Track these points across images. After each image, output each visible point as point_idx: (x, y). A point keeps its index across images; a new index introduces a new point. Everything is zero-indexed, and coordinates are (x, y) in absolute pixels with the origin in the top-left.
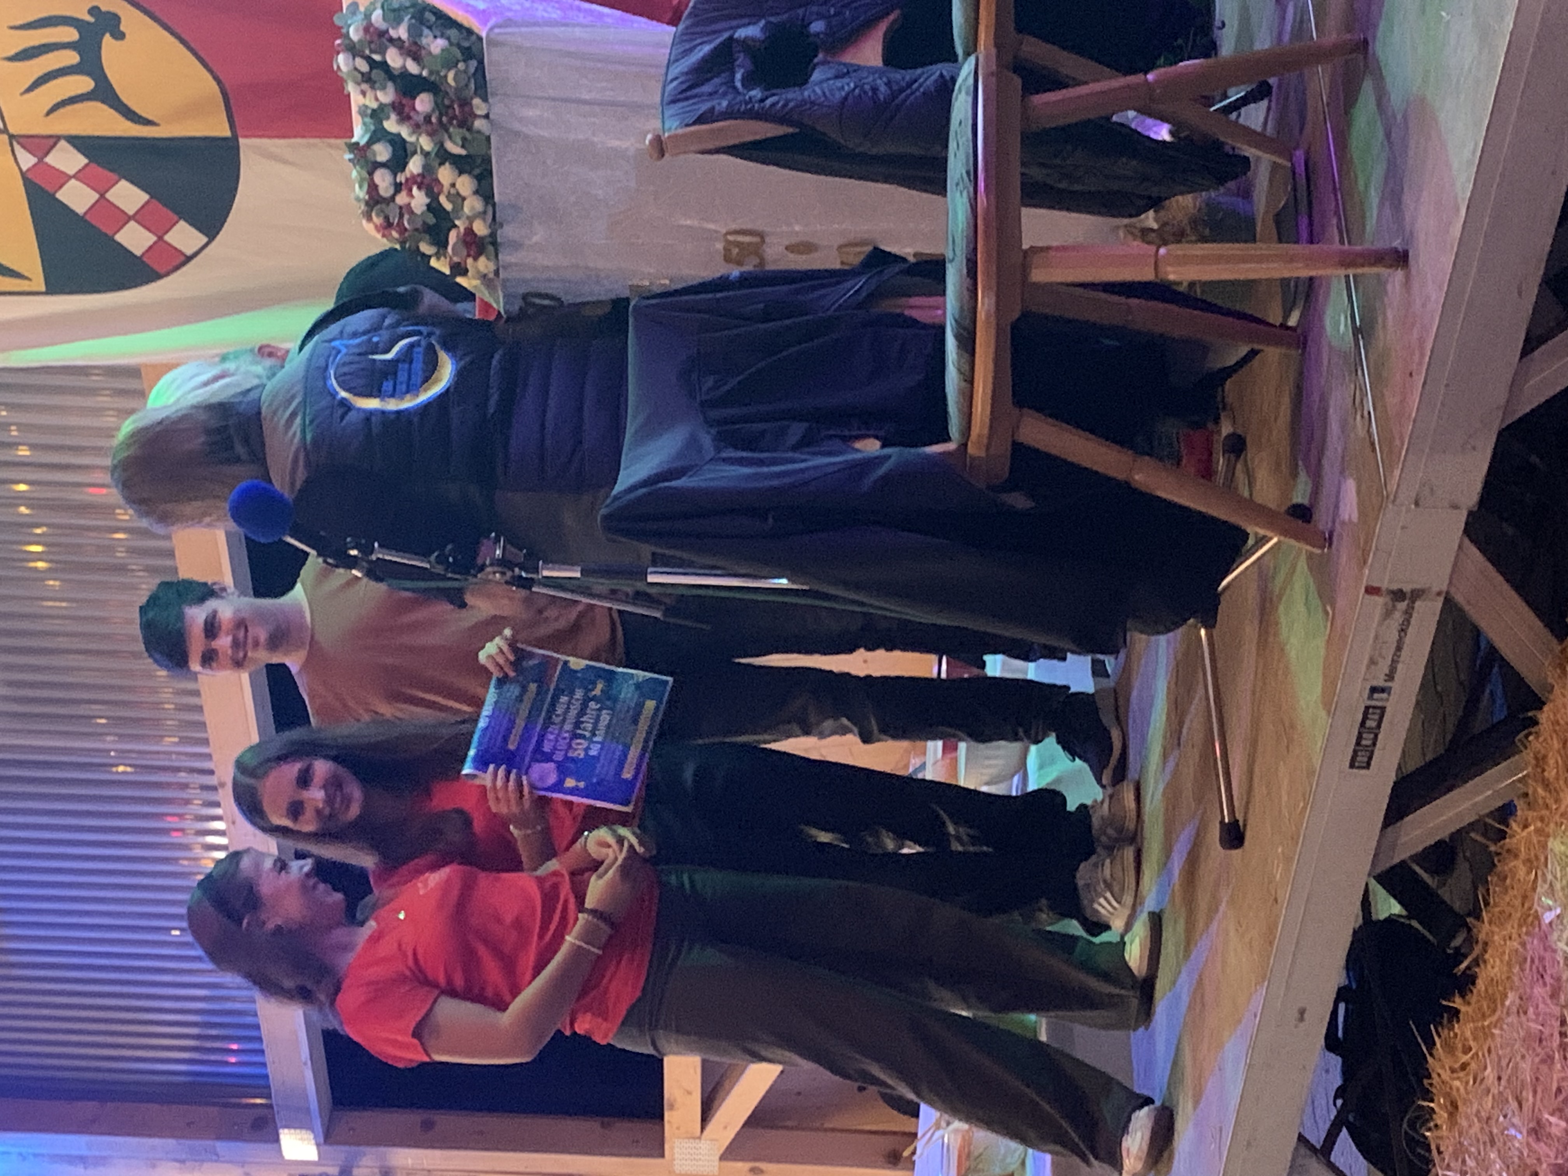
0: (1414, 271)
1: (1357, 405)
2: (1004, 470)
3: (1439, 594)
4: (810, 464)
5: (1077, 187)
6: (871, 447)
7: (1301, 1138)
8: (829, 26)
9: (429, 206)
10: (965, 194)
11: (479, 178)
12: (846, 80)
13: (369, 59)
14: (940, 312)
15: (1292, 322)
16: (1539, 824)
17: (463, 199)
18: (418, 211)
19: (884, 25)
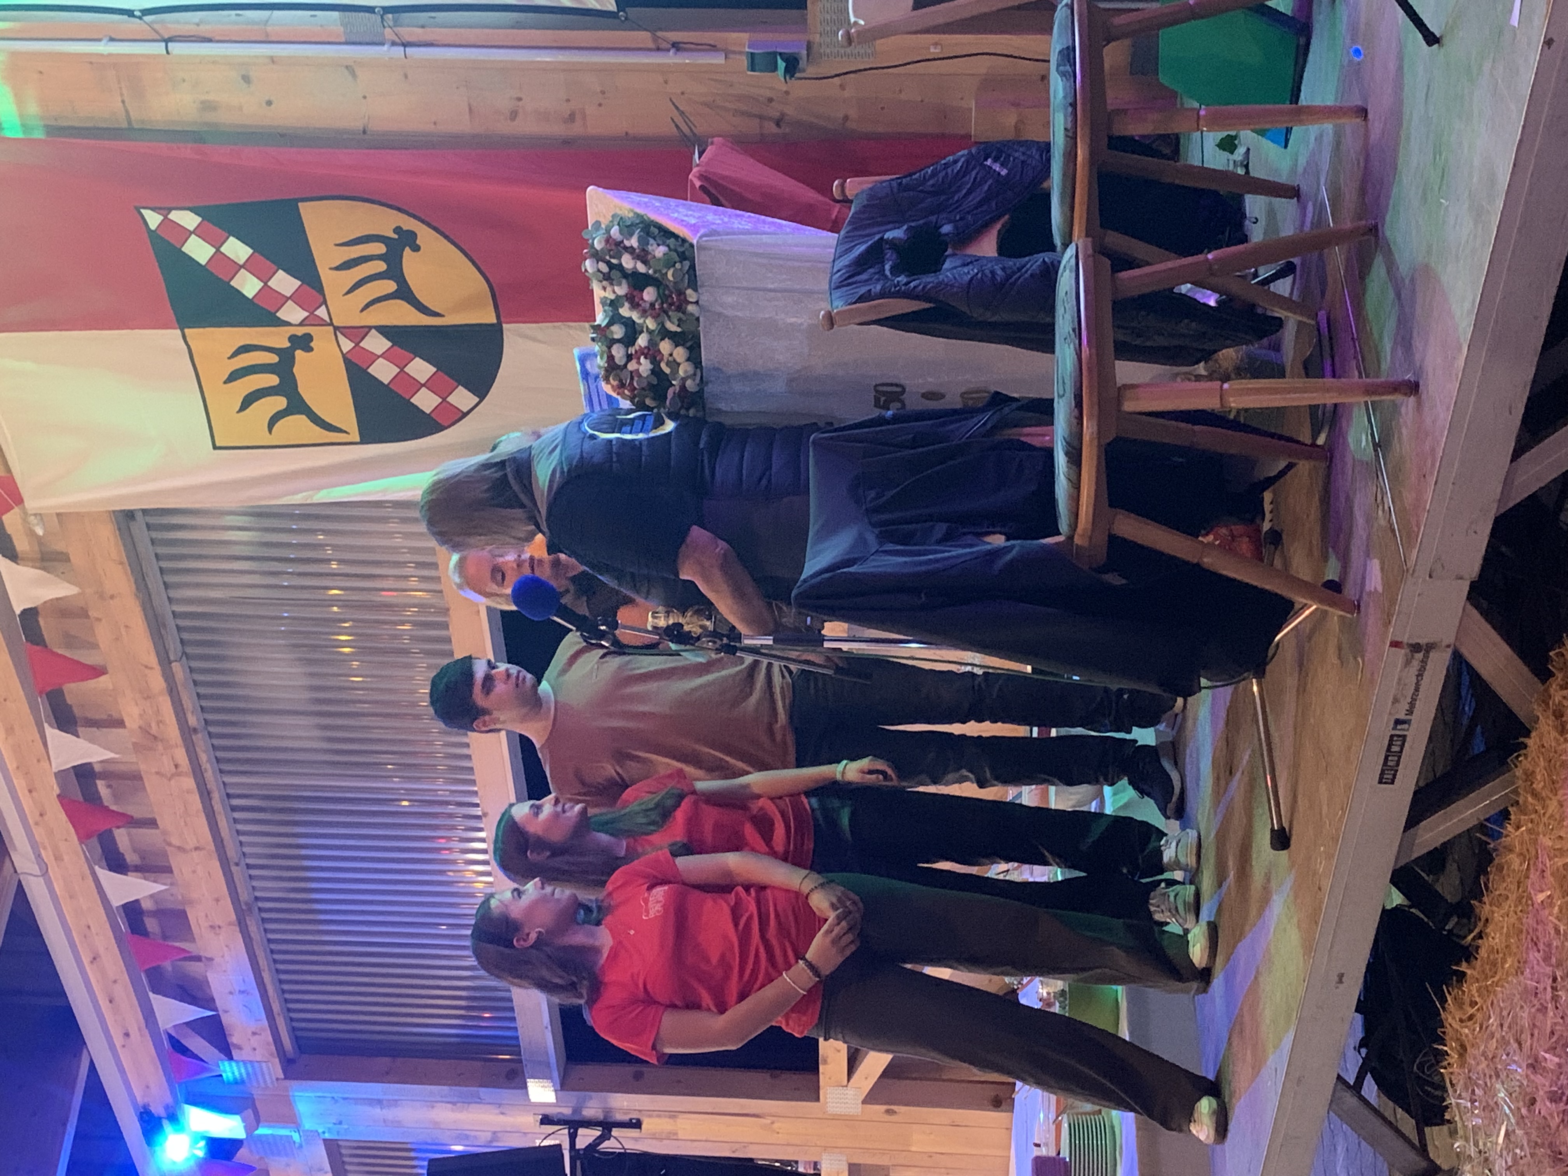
0: (1424, 397)
1: (1379, 502)
2: (1101, 556)
3: (1448, 646)
4: (953, 553)
5: (1148, 344)
6: (998, 540)
7: (1339, 1077)
8: (956, 228)
9: (653, 371)
10: (1072, 346)
11: (690, 349)
12: (971, 267)
13: (608, 263)
14: (1047, 438)
15: (1321, 441)
16: (1530, 825)
17: (679, 364)
18: (644, 375)
19: (998, 226)
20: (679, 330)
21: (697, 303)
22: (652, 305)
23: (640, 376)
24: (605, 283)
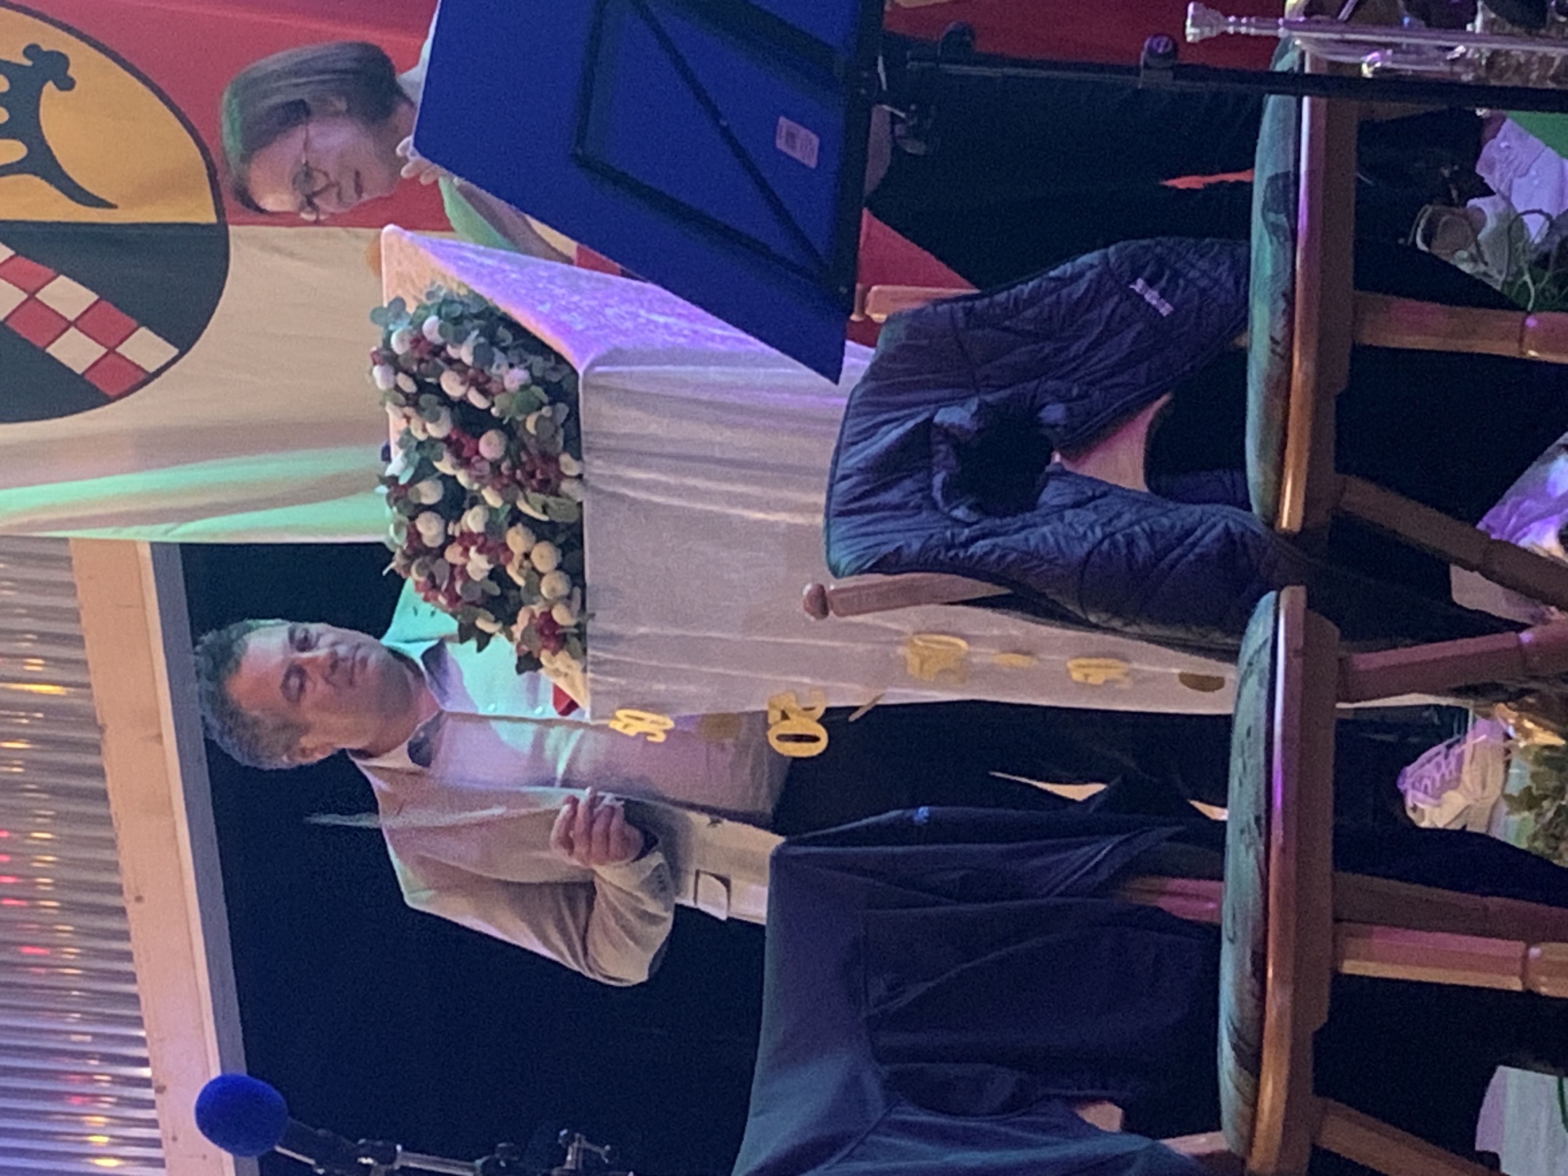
6: (1107, 1122)
8: (1069, 409)
9: (491, 574)
11: (564, 548)
13: (416, 379)
17: (541, 575)
18: (477, 577)
19: (1149, 414)
20: (545, 518)
21: (580, 477)
22: (495, 465)
23: (467, 578)
24: (409, 411)
